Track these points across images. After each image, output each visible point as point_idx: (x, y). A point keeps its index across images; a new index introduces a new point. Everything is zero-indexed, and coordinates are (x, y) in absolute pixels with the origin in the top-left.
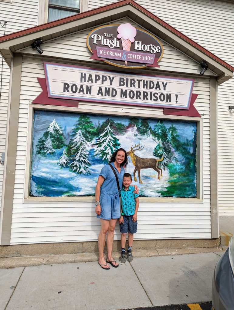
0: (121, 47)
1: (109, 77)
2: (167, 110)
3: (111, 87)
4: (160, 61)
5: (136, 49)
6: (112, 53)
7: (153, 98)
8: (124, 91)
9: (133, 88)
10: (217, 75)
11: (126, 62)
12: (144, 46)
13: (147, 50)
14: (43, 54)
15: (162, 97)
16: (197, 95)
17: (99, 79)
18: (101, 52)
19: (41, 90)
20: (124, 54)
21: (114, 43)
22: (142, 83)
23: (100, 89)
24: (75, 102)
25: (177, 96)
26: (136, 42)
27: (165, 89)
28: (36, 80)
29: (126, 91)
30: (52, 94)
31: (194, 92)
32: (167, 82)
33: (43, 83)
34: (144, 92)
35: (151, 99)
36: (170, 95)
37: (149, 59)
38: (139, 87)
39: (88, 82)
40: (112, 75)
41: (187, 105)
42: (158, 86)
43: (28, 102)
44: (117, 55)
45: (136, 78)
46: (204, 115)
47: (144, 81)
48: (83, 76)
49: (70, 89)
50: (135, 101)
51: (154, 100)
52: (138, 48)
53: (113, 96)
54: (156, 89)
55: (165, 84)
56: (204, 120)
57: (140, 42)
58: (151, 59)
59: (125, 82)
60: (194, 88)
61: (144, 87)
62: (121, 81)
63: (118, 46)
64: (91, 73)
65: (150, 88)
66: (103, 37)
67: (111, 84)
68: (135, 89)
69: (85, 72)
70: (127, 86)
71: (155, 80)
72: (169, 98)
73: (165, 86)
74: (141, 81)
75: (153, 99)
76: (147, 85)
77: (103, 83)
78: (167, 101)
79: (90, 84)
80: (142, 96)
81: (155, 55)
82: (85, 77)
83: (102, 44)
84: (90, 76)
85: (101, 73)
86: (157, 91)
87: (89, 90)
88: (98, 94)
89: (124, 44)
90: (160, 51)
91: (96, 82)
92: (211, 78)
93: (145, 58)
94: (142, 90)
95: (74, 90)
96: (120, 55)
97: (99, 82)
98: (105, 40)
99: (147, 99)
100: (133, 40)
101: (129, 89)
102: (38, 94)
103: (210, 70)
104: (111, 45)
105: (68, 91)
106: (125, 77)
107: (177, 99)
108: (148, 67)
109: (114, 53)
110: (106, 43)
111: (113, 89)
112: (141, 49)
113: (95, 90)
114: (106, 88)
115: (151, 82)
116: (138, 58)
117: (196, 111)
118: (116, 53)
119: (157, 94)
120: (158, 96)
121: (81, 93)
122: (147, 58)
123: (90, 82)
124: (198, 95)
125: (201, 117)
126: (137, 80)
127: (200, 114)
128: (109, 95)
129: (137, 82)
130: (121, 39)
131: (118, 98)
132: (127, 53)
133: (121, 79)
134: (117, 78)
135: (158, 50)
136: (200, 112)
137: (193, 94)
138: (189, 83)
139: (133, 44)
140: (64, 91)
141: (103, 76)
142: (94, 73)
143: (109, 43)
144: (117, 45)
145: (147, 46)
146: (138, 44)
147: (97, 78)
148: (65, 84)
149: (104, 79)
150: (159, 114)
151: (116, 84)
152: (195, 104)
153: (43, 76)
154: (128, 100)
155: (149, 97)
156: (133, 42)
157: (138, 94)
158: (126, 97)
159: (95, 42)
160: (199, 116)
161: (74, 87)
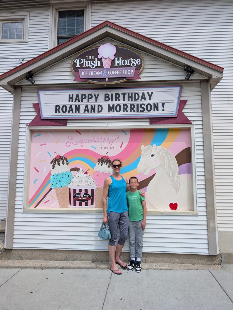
0: (102, 66)
1: (95, 95)
2: (153, 120)
3: (97, 104)
4: (141, 73)
5: (116, 65)
6: (93, 73)
7: (140, 109)
8: (111, 106)
9: (118, 102)
10: (206, 78)
11: (107, 79)
12: (124, 61)
13: (127, 64)
14: (35, 83)
15: (149, 107)
16: (186, 101)
17: (85, 98)
18: (83, 73)
19: (35, 114)
20: (105, 72)
21: (95, 64)
22: (126, 96)
23: (87, 106)
24: (64, 122)
25: (163, 104)
26: (116, 59)
27: (150, 99)
28: (32, 106)
29: (113, 105)
30: (44, 117)
31: (183, 98)
32: (152, 91)
33: (37, 107)
34: (131, 105)
35: (138, 111)
36: (158, 104)
37: (129, 72)
38: (124, 100)
39: (75, 101)
40: (96, 92)
41: (174, 113)
42: (143, 97)
43: (25, 125)
44: (99, 74)
45: (120, 92)
46: (194, 121)
47: (129, 94)
48: (71, 97)
49: (60, 110)
50: (121, 114)
51: (141, 111)
52: (118, 64)
53: (99, 112)
54: (141, 100)
55: (150, 95)
56: (196, 127)
57: (120, 58)
58: (131, 72)
59: (110, 97)
60: (183, 94)
61: (129, 100)
62: (107, 98)
63: (99, 65)
64: (78, 93)
65: (135, 100)
66: (85, 60)
67: (96, 101)
68: (121, 103)
69: (72, 93)
70: (112, 100)
71: (140, 91)
72: (156, 107)
73: (150, 97)
74: (126, 94)
75: (139, 111)
76: (131, 97)
77: (88, 101)
78: (154, 110)
79: (77, 103)
80: (128, 109)
81: (135, 68)
82: (72, 98)
83: (84, 66)
84: (77, 96)
85: (86, 92)
86: (143, 101)
87: (78, 109)
88: (85, 112)
89: (104, 63)
90: (140, 63)
91: (82, 101)
92: (202, 81)
93: (125, 72)
94: (128, 103)
95: (64, 110)
96: (100, 73)
97: (85, 101)
98: (87, 62)
99: (134, 111)
100: (113, 58)
101: (115, 103)
102: (33, 118)
103: (198, 74)
104: (93, 66)
105: (59, 112)
106: (110, 92)
107: (163, 107)
108: (129, 80)
109: (95, 73)
110: (88, 65)
111: (99, 106)
112: (122, 64)
113: (82, 108)
114: (91, 106)
115: (135, 94)
116: (118, 73)
117: (186, 117)
118: (97, 72)
119: (144, 104)
120: (145, 107)
121: (71, 112)
122: (127, 72)
123: (77, 101)
124: (188, 101)
125: (191, 123)
126: (122, 94)
128: (94, 112)
129: (122, 96)
130: (101, 59)
131: (105, 113)
132: (108, 70)
133: (105, 95)
134: (102, 94)
135: (139, 63)
136: (190, 119)
137: (181, 101)
138: (177, 89)
139: (113, 61)
140: (56, 112)
141: (89, 95)
142: (80, 93)
143: (91, 64)
144: (98, 65)
145: (127, 61)
146: (118, 60)
147: (84, 97)
148: (56, 106)
149: (90, 97)
150: (146, 125)
151: (101, 100)
152: (184, 111)
153: (36, 102)
154: (115, 114)
155: (135, 109)
156: (113, 59)
157: (125, 107)
158: (114, 112)
159: (78, 66)
160: (189, 122)
161: (64, 108)
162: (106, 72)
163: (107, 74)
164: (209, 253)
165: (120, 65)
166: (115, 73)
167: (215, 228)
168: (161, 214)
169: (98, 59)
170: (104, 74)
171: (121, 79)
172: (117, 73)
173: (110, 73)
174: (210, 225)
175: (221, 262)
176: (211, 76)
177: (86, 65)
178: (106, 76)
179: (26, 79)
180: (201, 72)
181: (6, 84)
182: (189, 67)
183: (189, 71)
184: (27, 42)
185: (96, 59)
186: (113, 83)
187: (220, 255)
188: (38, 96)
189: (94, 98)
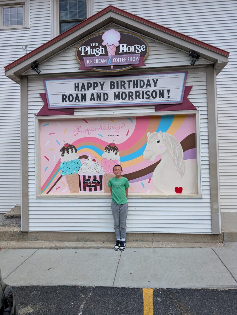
0: (106, 54)
1: (100, 83)
2: (158, 107)
3: (102, 92)
4: (146, 59)
5: (121, 52)
6: (98, 61)
7: (145, 96)
8: (117, 94)
9: (123, 90)
10: (212, 63)
11: (112, 67)
12: (129, 47)
13: (132, 51)
14: (40, 73)
15: (154, 94)
16: (191, 87)
17: (91, 86)
18: (88, 62)
19: (43, 104)
20: (109, 60)
21: (99, 51)
22: (132, 83)
23: (93, 95)
24: (71, 111)
25: (168, 91)
26: (121, 45)
27: (155, 86)
28: (38, 96)
29: (119, 93)
30: (51, 106)
31: (188, 84)
32: (157, 78)
33: (44, 97)
34: (136, 92)
35: (143, 98)
36: (163, 91)
37: (134, 59)
38: (129, 88)
39: (81, 90)
40: (101, 80)
41: (180, 99)
42: (149, 84)
43: (33, 115)
44: (103, 61)
45: (125, 79)
46: (198, 107)
47: (134, 81)
48: (77, 85)
49: (67, 99)
50: (127, 101)
51: (146, 98)
52: (123, 51)
53: (104, 100)
54: (147, 87)
55: (155, 81)
56: (201, 113)
57: (125, 45)
58: (136, 59)
59: (116, 85)
60: (188, 80)
61: (134, 87)
62: (112, 86)
63: (104, 53)
64: (83, 82)
65: (141, 87)
66: (89, 47)
67: (102, 89)
68: (127, 90)
69: (78, 82)
70: (118, 88)
71: (145, 78)
72: (161, 94)
73: (155, 83)
74: (131, 81)
75: (145, 98)
76: (137, 84)
77: (94, 89)
78: (160, 97)
79: (83, 92)
80: (134, 96)
81: (140, 55)
82: (78, 87)
83: (89, 54)
84: (83, 84)
85: (92, 81)
86: (149, 88)
87: (84, 97)
88: (91, 100)
89: (109, 50)
90: (145, 49)
91: (88, 90)
92: (207, 66)
93: (130, 59)
94: (134, 90)
95: (71, 99)
96: (105, 61)
97: (91, 89)
98: (91, 50)
99: (140, 98)
100: (117, 44)
101: (121, 91)
102: (41, 107)
103: (203, 59)
105: (66, 101)
106: (115, 80)
107: (169, 94)
108: (134, 67)
109: (100, 60)
110: (93, 52)
111: (105, 94)
112: (126, 51)
113: (88, 97)
114: (97, 94)
115: (141, 81)
116: (123, 60)
117: (191, 103)
118: (102, 60)
119: (149, 91)
120: (150, 94)
121: (77, 101)
122: (132, 59)
123: (83, 90)
124: (193, 87)
125: (196, 109)
126: (127, 81)
127: (195, 107)
128: (100, 100)
129: (127, 84)
130: (106, 45)
131: (111, 101)
132: (112, 57)
133: (111, 82)
134: (107, 82)
135: (143, 49)
136: (195, 105)
137: (186, 87)
138: (182, 75)
139: (118, 48)
140: (63, 101)
141: (94, 83)
142: (86, 81)
144: (102, 52)
145: (132, 47)
146: (122, 47)
147: (89, 85)
148: (63, 95)
149: (96, 85)
150: (151, 112)
151: (107, 88)
152: (189, 97)
153: (43, 92)
154: (120, 102)
155: (141, 96)
156: (117, 46)
157: (131, 94)
158: (119, 99)
159: (83, 54)
160: (194, 108)
161: (71, 97)
162: (111, 60)
163: (112, 62)
164: (212, 233)
165: (125, 51)
166: (120, 61)
167: (218, 209)
168: (166, 198)
169: (103, 47)
170: (109, 62)
171: (126, 66)
172: (121, 60)
173: (114, 61)
174: (213, 207)
175: (224, 240)
176: (217, 60)
177: (90, 53)
178: (111, 63)
179: (31, 68)
180: (206, 57)
181: (13, 75)
182: (194, 52)
183: (195, 56)
184: (29, 28)
185: (101, 46)
186: (118, 70)
187: (222, 234)
188: (45, 86)
189: (99, 86)
